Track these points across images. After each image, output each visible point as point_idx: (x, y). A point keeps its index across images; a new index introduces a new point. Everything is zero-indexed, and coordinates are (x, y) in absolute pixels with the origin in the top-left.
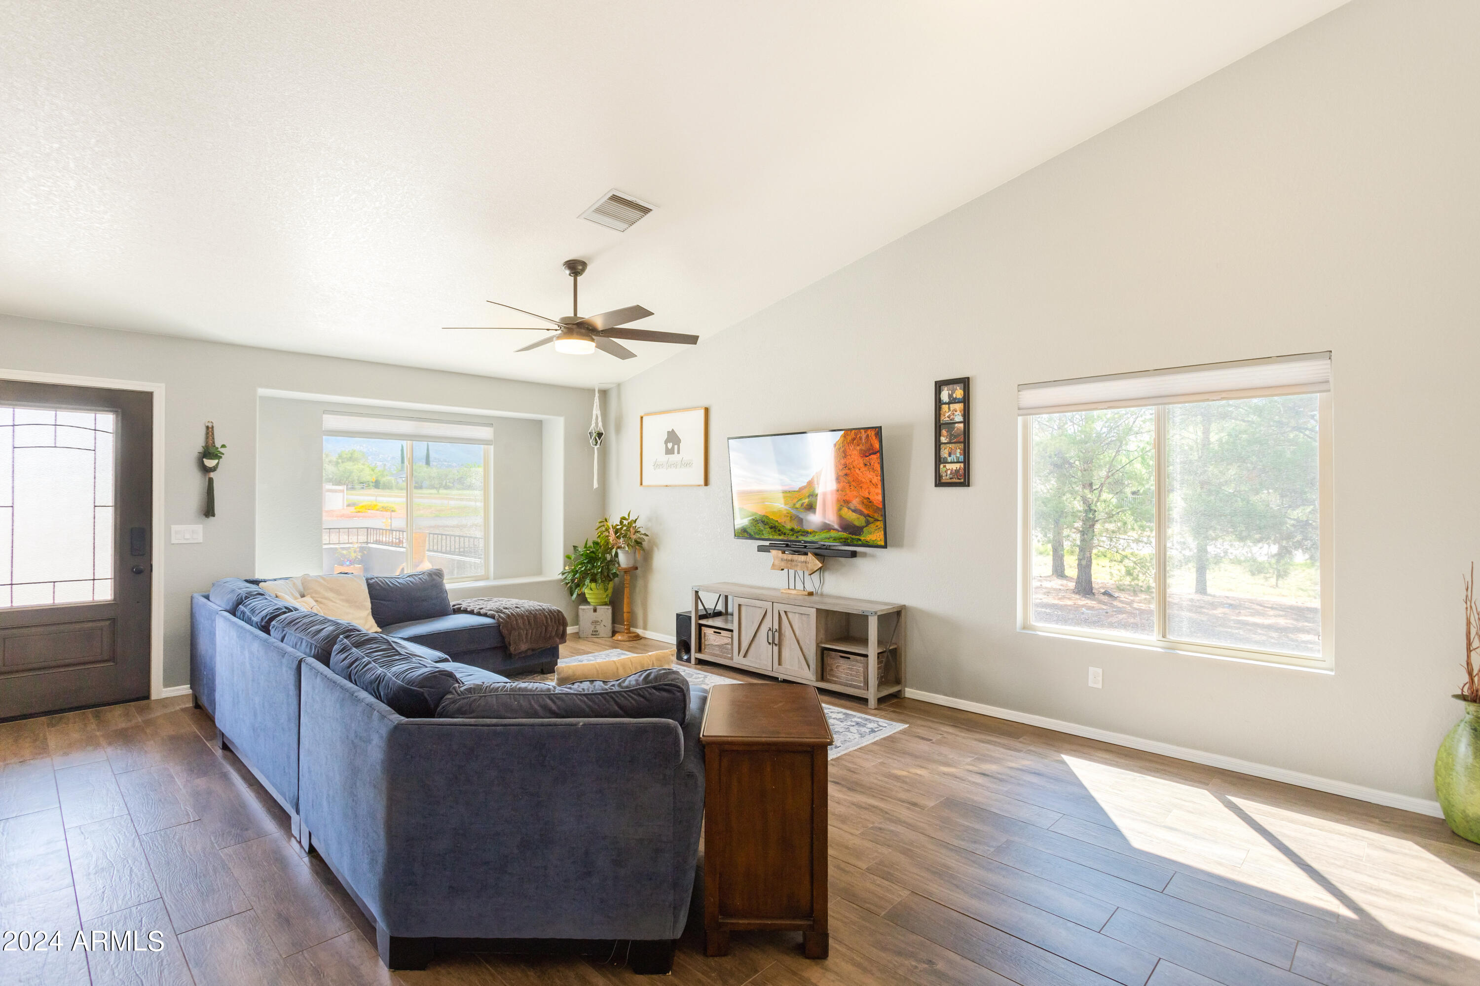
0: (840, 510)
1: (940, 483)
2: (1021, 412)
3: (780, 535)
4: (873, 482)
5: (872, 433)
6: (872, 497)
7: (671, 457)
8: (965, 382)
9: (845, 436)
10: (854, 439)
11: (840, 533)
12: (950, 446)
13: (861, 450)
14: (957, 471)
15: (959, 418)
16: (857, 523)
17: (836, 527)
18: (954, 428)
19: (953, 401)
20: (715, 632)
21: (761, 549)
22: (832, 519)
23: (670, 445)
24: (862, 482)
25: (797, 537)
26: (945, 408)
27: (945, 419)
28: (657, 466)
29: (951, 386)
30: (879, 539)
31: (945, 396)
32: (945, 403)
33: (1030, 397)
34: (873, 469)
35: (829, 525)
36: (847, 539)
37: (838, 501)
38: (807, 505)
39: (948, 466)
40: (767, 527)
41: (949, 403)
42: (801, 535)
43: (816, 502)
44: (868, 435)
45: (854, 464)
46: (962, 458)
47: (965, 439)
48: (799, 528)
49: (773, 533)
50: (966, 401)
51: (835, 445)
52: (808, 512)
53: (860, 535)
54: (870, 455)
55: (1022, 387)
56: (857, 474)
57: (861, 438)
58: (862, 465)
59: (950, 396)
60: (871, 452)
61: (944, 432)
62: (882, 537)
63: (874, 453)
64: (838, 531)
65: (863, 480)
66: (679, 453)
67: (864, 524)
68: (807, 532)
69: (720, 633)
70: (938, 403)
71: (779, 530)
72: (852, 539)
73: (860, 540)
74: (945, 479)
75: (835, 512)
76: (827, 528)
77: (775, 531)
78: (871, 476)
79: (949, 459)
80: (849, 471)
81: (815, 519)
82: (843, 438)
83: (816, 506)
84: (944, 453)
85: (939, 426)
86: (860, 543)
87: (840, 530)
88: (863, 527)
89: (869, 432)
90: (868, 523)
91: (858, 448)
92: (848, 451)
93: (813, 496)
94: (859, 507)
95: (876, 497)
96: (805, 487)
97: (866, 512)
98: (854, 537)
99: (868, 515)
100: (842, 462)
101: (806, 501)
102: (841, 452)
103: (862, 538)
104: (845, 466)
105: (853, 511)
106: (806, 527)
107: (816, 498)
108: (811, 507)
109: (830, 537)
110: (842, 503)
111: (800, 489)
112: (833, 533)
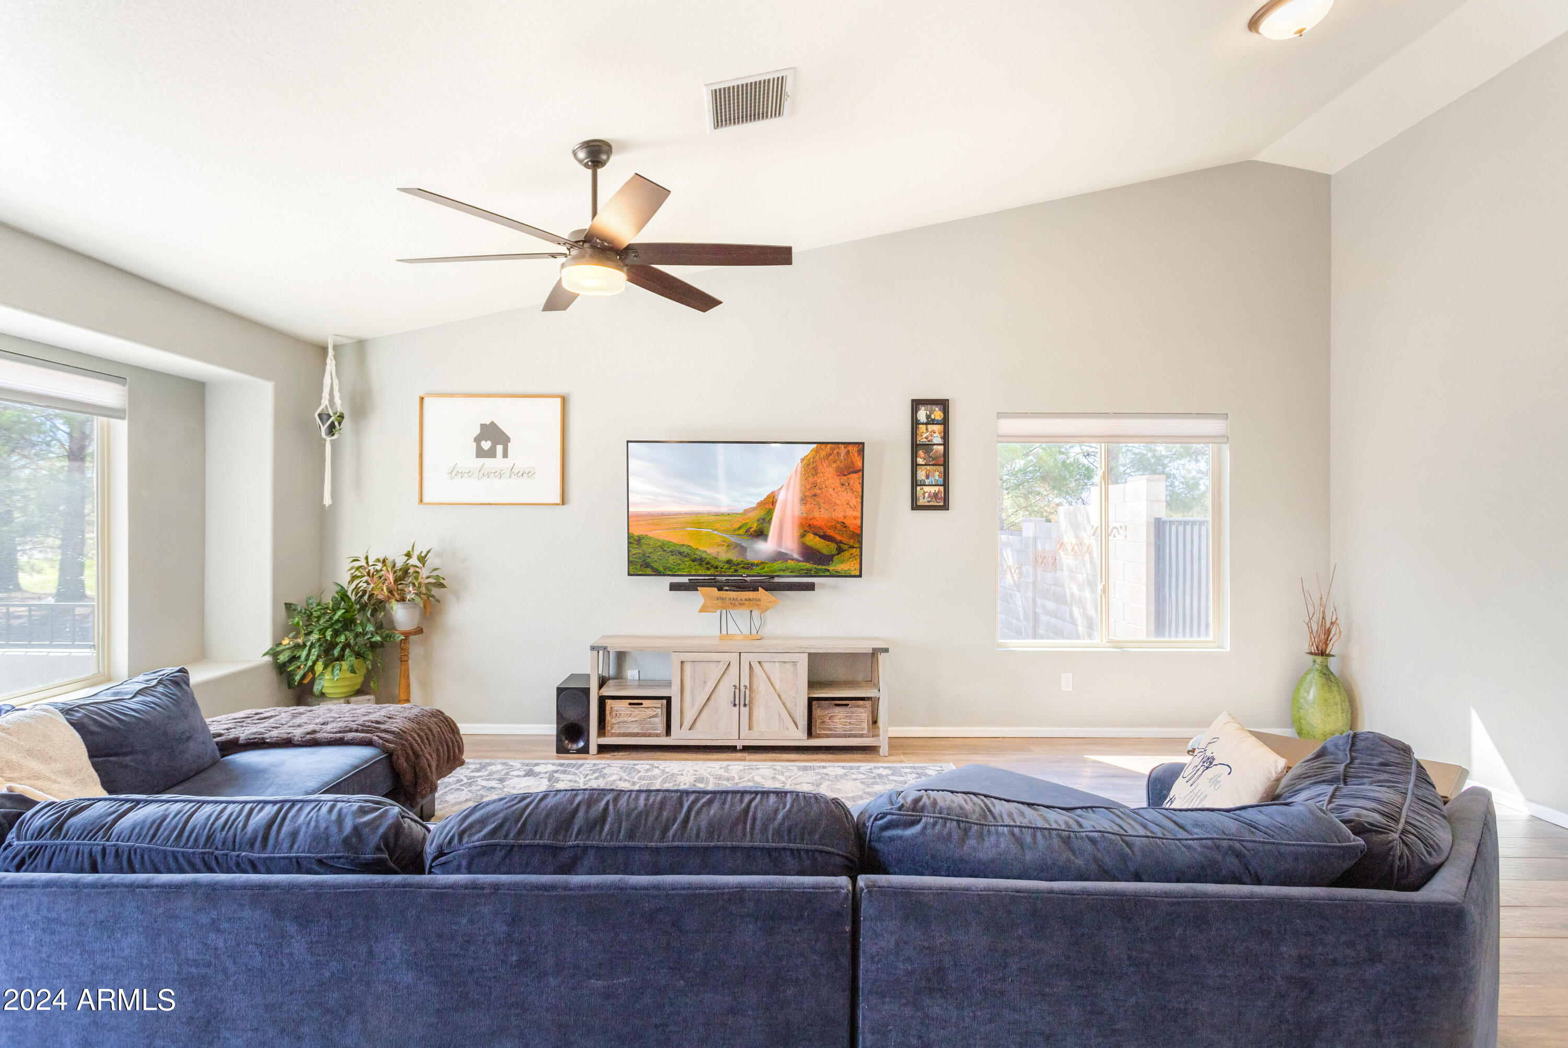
0: (803, 536)
1: (915, 506)
2: (999, 439)
3: (708, 569)
4: (851, 504)
5: (854, 450)
6: (847, 522)
7: (488, 462)
8: (944, 404)
9: (817, 451)
10: (830, 454)
11: (801, 564)
12: (928, 468)
13: (838, 468)
14: (936, 495)
15: (937, 439)
16: (825, 551)
17: (796, 556)
18: (932, 450)
19: (930, 421)
21: (674, 587)
22: (790, 546)
23: (486, 445)
24: (835, 504)
25: (736, 571)
26: (922, 428)
27: (922, 439)
28: (455, 472)
29: (929, 406)
30: (852, 568)
31: (922, 415)
32: (923, 424)
33: (1008, 426)
34: (852, 489)
35: (786, 554)
36: (811, 570)
37: (801, 525)
38: (755, 531)
39: (926, 489)
40: (686, 559)
41: (926, 424)
42: (743, 568)
43: (769, 528)
44: (849, 451)
45: (827, 482)
46: (941, 481)
47: (944, 462)
48: (740, 559)
49: (698, 567)
50: (945, 422)
51: (802, 460)
52: (755, 539)
53: (828, 564)
54: (849, 474)
55: (1000, 415)
56: (831, 495)
57: (838, 454)
58: (837, 484)
59: (928, 417)
60: (852, 470)
61: (921, 453)
62: (857, 566)
63: (856, 472)
64: (800, 561)
65: (838, 502)
66: (505, 455)
67: (835, 552)
68: (752, 564)
70: (915, 423)
71: (708, 563)
72: (818, 569)
73: (828, 571)
74: (921, 502)
75: (796, 539)
76: (781, 557)
77: (700, 565)
78: (848, 498)
79: (927, 482)
80: (819, 491)
81: (765, 548)
82: (814, 453)
83: (768, 532)
84: (921, 475)
85: (916, 447)
86: (828, 574)
87: (801, 559)
88: (834, 555)
89: (850, 447)
90: (840, 551)
91: (835, 465)
92: (820, 467)
93: (766, 520)
94: (830, 532)
95: (854, 521)
96: (754, 509)
97: (838, 538)
98: (820, 567)
99: (841, 542)
100: (811, 480)
101: (755, 526)
102: (811, 468)
103: (831, 568)
104: (815, 485)
105: (820, 537)
106: (751, 557)
107: (770, 522)
108: (761, 534)
109: (787, 569)
110: (806, 528)
111: (746, 511)
112: (791, 564)
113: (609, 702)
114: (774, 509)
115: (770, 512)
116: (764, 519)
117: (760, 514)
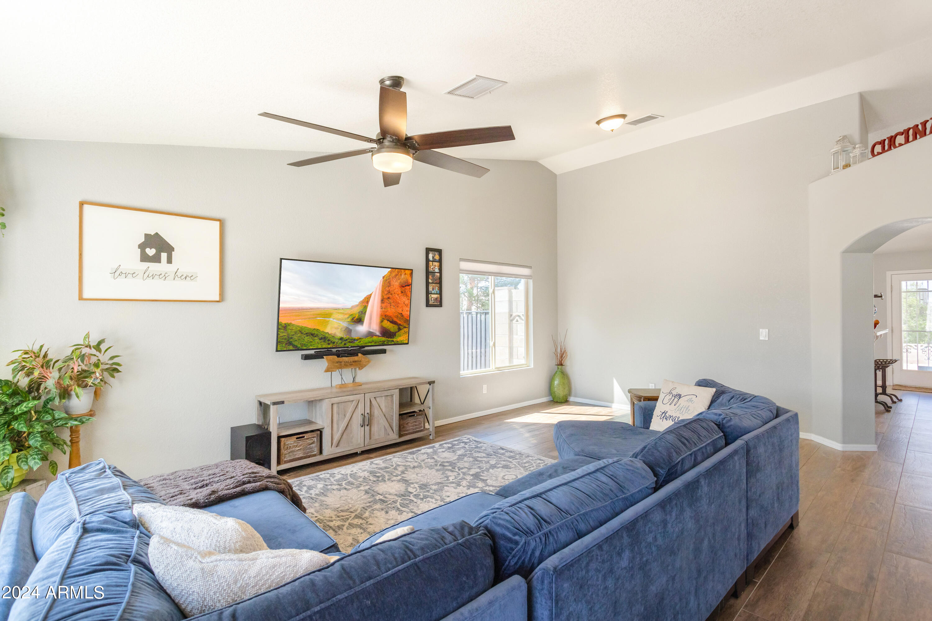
0: (382, 321)
1: (428, 305)
2: (461, 271)
3: (329, 344)
4: (406, 303)
5: (408, 273)
6: (403, 313)
7: (153, 266)
8: (440, 252)
9: (391, 272)
10: (397, 275)
11: (380, 338)
12: (433, 284)
14: (436, 299)
15: (437, 270)
16: (392, 330)
17: (378, 334)
18: (434, 275)
19: (434, 261)
20: (297, 438)
21: (307, 357)
22: (375, 328)
23: (151, 252)
24: (399, 303)
25: (345, 344)
26: (431, 263)
27: (431, 270)
28: (117, 273)
29: (433, 252)
30: (405, 339)
31: (431, 256)
32: (431, 261)
33: (464, 265)
34: (406, 295)
35: (373, 332)
36: (385, 341)
37: (381, 315)
38: (357, 319)
39: (433, 296)
40: (316, 338)
41: (432, 261)
42: (349, 342)
43: (365, 317)
44: (406, 274)
45: (395, 291)
46: (438, 292)
47: (440, 282)
48: (348, 337)
49: (322, 343)
50: (440, 261)
51: (384, 277)
52: (357, 325)
53: (393, 338)
54: (405, 287)
55: (462, 260)
56: (396, 298)
57: (401, 275)
58: (400, 292)
59: (433, 258)
60: (406, 284)
61: (430, 277)
62: (407, 338)
63: (409, 285)
65: (400, 302)
67: (397, 330)
68: (354, 340)
69: (304, 437)
70: (427, 260)
71: (329, 340)
72: (389, 341)
73: (393, 341)
74: (431, 303)
75: (378, 324)
76: (370, 334)
77: (324, 341)
78: (404, 300)
79: (433, 292)
80: (391, 296)
81: (362, 329)
82: (389, 273)
83: (364, 319)
84: (430, 289)
85: (428, 273)
86: (393, 343)
87: (380, 335)
88: (396, 332)
89: (406, 272)
90: (400, 329)
91: (399, 281)
92: (392, 282)
93: (363, 313)
94: (395, 319)
95: (406, 313)
96: (357, 306)
97: (399, 322)
98: (389, 339)
99: (400, 325)
100: (387, 289)
101: (357, 316)
102: (387, 283)
103: (394, 340)
104: (389, 292)
105: (391, 322)
106: (354, 336)
107: (365, 313)
108: (359, 321)
109: (373, 341)
110: (384, 317)
111: (353, 307)
112: (375, 338)
113: (283, 439)
114: (368, 306)
115: (366, 307)
116: (362, 312)
117: (360, 309)
